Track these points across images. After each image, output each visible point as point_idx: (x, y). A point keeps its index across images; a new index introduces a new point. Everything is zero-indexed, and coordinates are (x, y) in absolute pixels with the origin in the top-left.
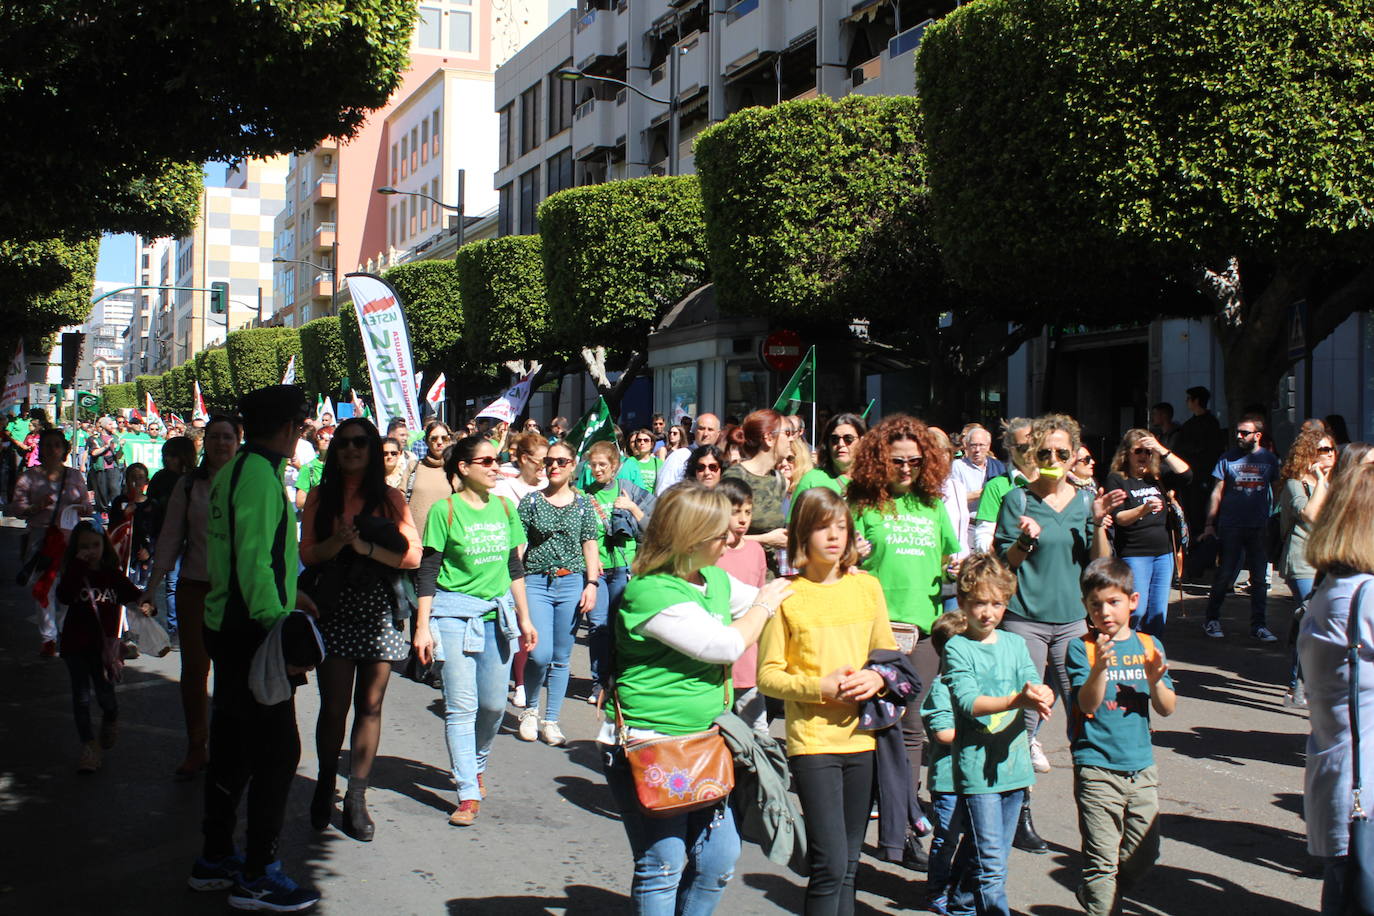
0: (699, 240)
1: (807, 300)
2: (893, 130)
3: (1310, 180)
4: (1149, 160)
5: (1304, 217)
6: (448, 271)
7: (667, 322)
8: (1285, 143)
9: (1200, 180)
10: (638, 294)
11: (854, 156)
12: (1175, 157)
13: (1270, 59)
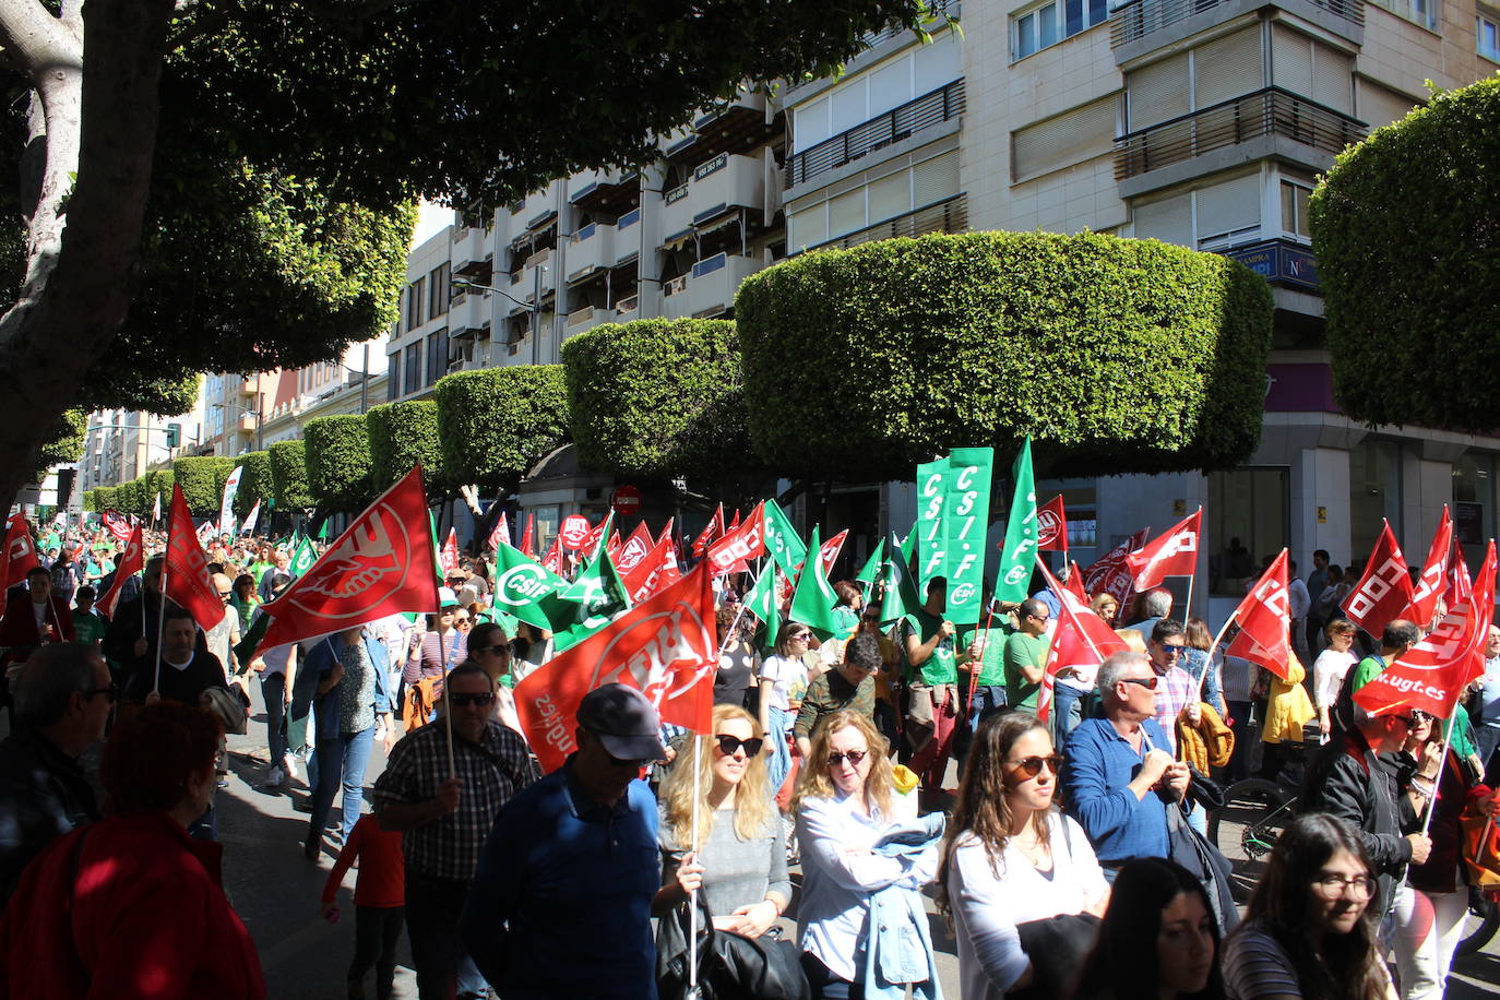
0: (559, 413)
1: (647, 465)
2: (711, 344)
3: (1016, 404)
4: (907, 385)
5: (1013, 429)
6: (359, 423)
7: (534, 473)
8: (1000, 378)
9: (942, 401)
10: (513, 451)
11: (684, 361)
12: (925, 384)
13: (990, 320)
